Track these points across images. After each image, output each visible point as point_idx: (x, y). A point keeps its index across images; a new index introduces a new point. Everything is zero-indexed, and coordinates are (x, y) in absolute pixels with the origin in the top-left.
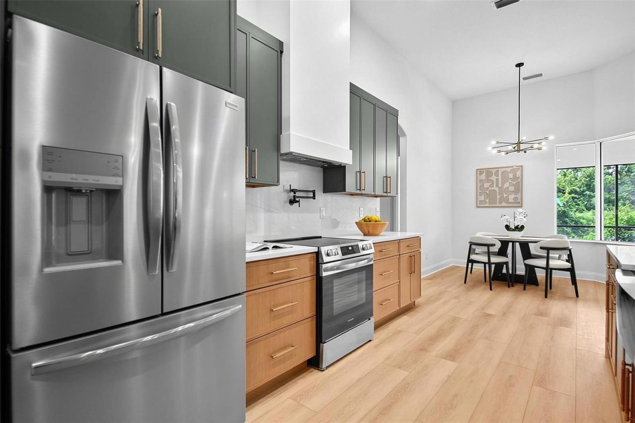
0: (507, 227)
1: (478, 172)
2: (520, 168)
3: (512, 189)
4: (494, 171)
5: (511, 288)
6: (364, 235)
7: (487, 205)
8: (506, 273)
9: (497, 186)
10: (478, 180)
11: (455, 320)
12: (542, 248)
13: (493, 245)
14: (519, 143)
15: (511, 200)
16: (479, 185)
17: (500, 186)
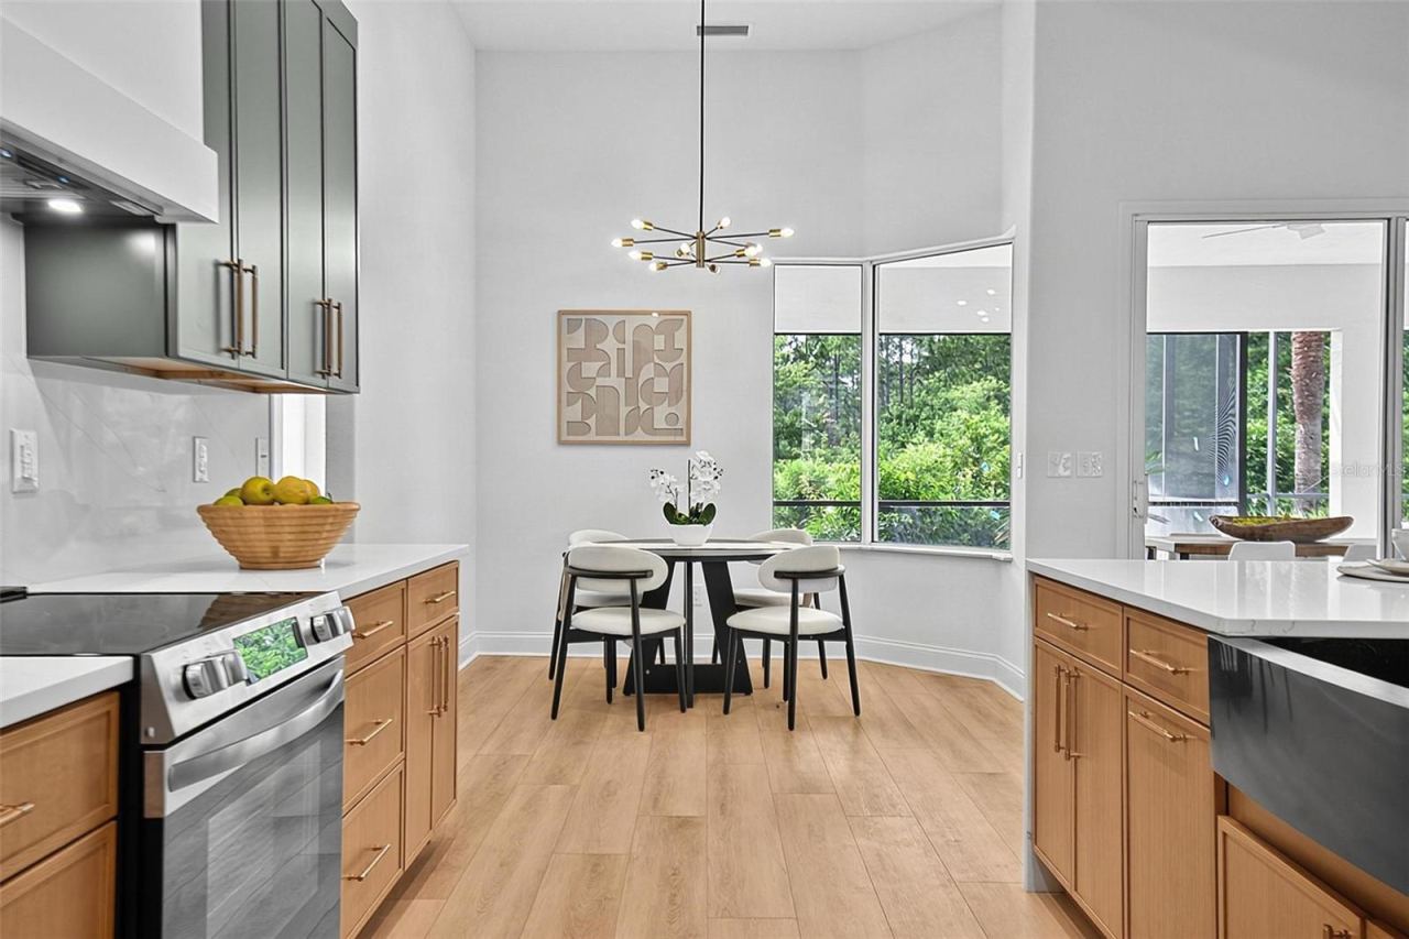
0: (670, 512)
1: (565, 324)
2: (685, 317)
3: (662, 385)
4: (611, 321)
5: (688, 710)
6: (242, 568)
7: (592, 436)
8: (675, 663)
9: (621, 373)
10: (565, 352)
11: (596, 865)
12: (778, 575)
13: (645, 574)
14: (701, 238)
15: (660, 423)
16: (567, 366)
17: (629, 374)
